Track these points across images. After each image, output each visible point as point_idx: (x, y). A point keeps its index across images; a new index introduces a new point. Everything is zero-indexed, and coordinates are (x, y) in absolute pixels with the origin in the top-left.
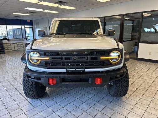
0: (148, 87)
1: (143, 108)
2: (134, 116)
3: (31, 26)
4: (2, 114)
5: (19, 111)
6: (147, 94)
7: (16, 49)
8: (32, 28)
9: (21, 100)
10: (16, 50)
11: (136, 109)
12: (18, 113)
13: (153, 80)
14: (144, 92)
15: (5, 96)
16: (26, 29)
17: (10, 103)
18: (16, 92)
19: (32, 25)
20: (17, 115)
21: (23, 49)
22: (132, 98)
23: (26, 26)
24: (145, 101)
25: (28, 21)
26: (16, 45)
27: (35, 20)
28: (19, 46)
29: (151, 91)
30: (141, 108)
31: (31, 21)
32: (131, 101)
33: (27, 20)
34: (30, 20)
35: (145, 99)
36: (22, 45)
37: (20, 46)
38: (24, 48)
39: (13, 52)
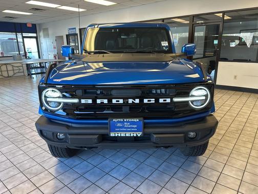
0: (241, 127)
1: (243, 159)
2: (233, 170)
3: (34, 35)
4: (18, 182)
5: (46, 175)
6: (243, 138)
7: (11, 73)
8: (36, 38)
9: (44, 157)
10: (10, 77)
11: (233, 161)
12: (44, 178)
13: (246, 117)
14: (238, 135)
15: (14, 153)
16: (25, 39)
17: (26, 163)
18: (32, 145)
19: (36, 33)
20: (45, 181)
21: (22, 74)
22: (223, 145)
23: (25, 35)
24: (242, 148)
25: (28, 26)
26: (10, 68)
27: (40, 24)
28: (15, 68)
29: (248, 133)
30: (240, 158)
31: (34, 26)
32: (223, 150)
33: (26, 24)
34: (32, 24)
35: (243, 145)
36: (21, 68)
37: (17, 68)
38: (23, 72)
39: (5, 80)
